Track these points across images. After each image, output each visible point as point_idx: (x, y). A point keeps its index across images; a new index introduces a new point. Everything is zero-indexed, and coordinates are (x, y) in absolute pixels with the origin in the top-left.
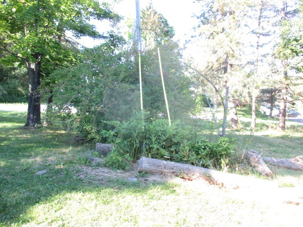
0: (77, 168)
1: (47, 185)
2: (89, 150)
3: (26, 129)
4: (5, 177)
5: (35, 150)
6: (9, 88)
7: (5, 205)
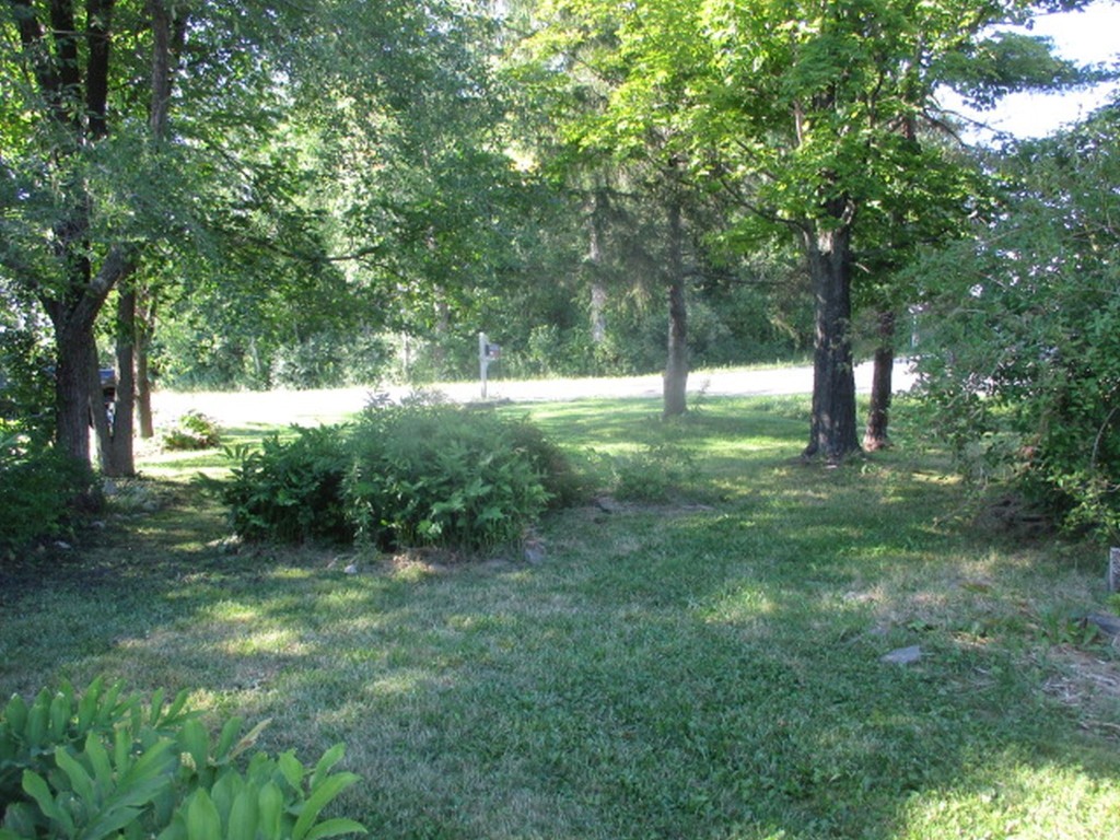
0: (1044, 658)
1: (933, 713)
2: (1074, 571)
3: (808, 464)
4: (786, 661)
5: (859, 554)
6: (734, 314)
7: (807, 774)
